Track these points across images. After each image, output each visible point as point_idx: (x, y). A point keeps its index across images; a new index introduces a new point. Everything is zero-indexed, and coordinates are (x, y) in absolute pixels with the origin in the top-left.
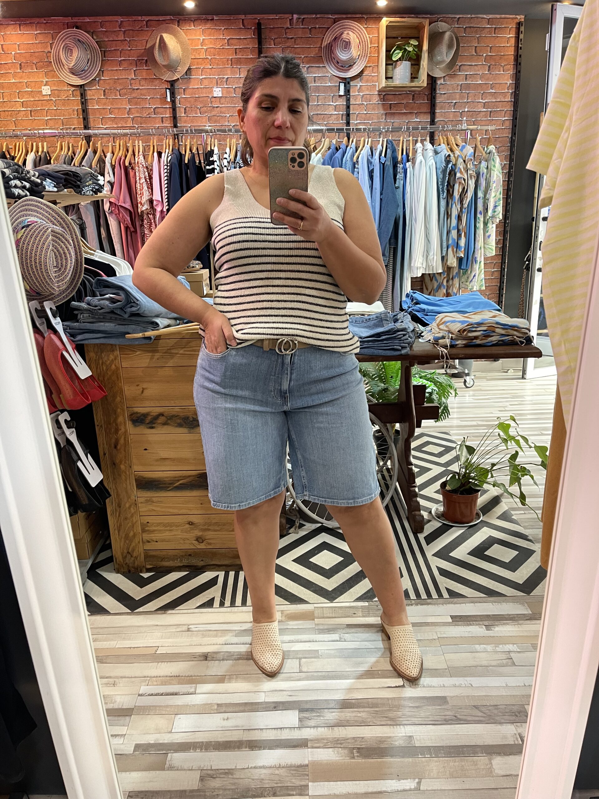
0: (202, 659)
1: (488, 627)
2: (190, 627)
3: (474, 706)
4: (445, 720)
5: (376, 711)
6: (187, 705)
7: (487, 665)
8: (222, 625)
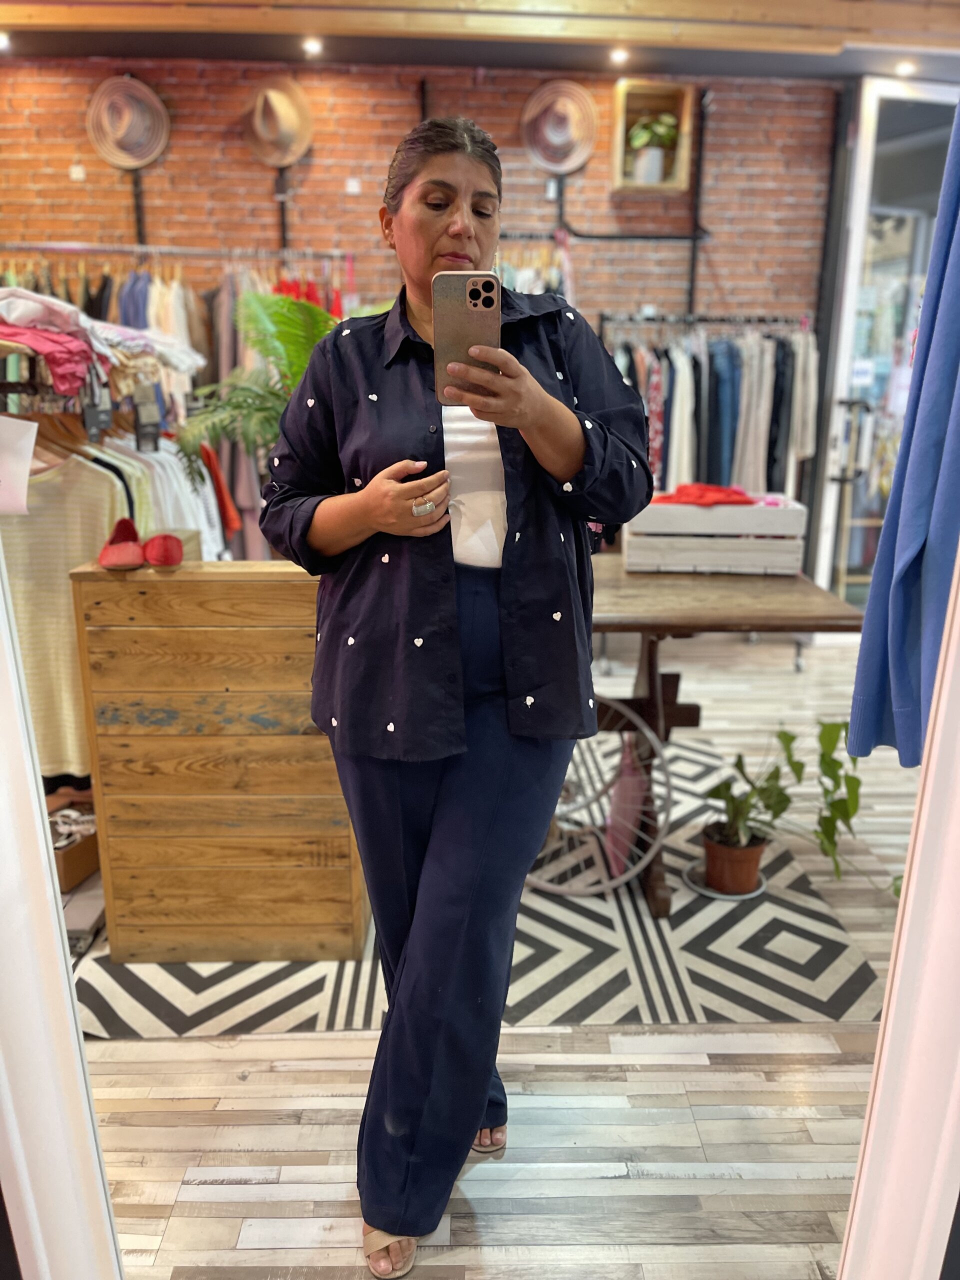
0: (293, 1121)
1: (770, 1076)
2: (275, 1064)
3: (744, 1213)
4: (696, 1237)
5: (581, 1219)
6: (264, 1203)
7: (765, 1141)
8: (329, 1062)
